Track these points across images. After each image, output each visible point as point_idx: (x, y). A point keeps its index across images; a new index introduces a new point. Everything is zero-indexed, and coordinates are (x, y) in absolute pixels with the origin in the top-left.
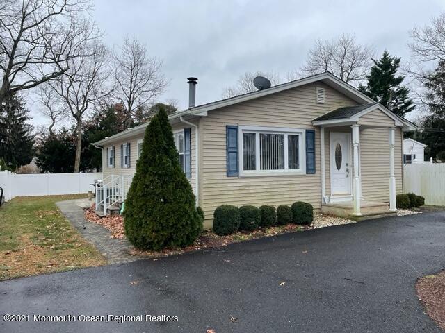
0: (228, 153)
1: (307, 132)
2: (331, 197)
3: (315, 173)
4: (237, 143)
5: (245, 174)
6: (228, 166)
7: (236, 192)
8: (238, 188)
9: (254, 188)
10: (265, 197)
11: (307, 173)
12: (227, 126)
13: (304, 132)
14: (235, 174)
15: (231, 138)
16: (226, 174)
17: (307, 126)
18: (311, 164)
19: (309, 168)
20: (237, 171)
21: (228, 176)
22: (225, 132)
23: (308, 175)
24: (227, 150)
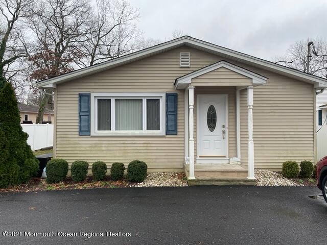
0: (80, 116)
1: (168, 95)
2: (198, 158)
3: (176, 134)
4: (89, 108)
5: (98, 133)
6: (80, 126)
7: (88, 149)
8: (90, 146)
9: (107, 146)
10: (118, 155)
11: (167, 134)
12: (79, 94)
13: (164, 96)
14: (87, 133)
15: (83, 104)
16: (78, 133)
17: (167, 90)
18: (171, 126)
19: (170, 129)
20: (89, 131)
21: (80, 135)
22: (78, 99)
23: (168, 136)
24: (79, 113)
